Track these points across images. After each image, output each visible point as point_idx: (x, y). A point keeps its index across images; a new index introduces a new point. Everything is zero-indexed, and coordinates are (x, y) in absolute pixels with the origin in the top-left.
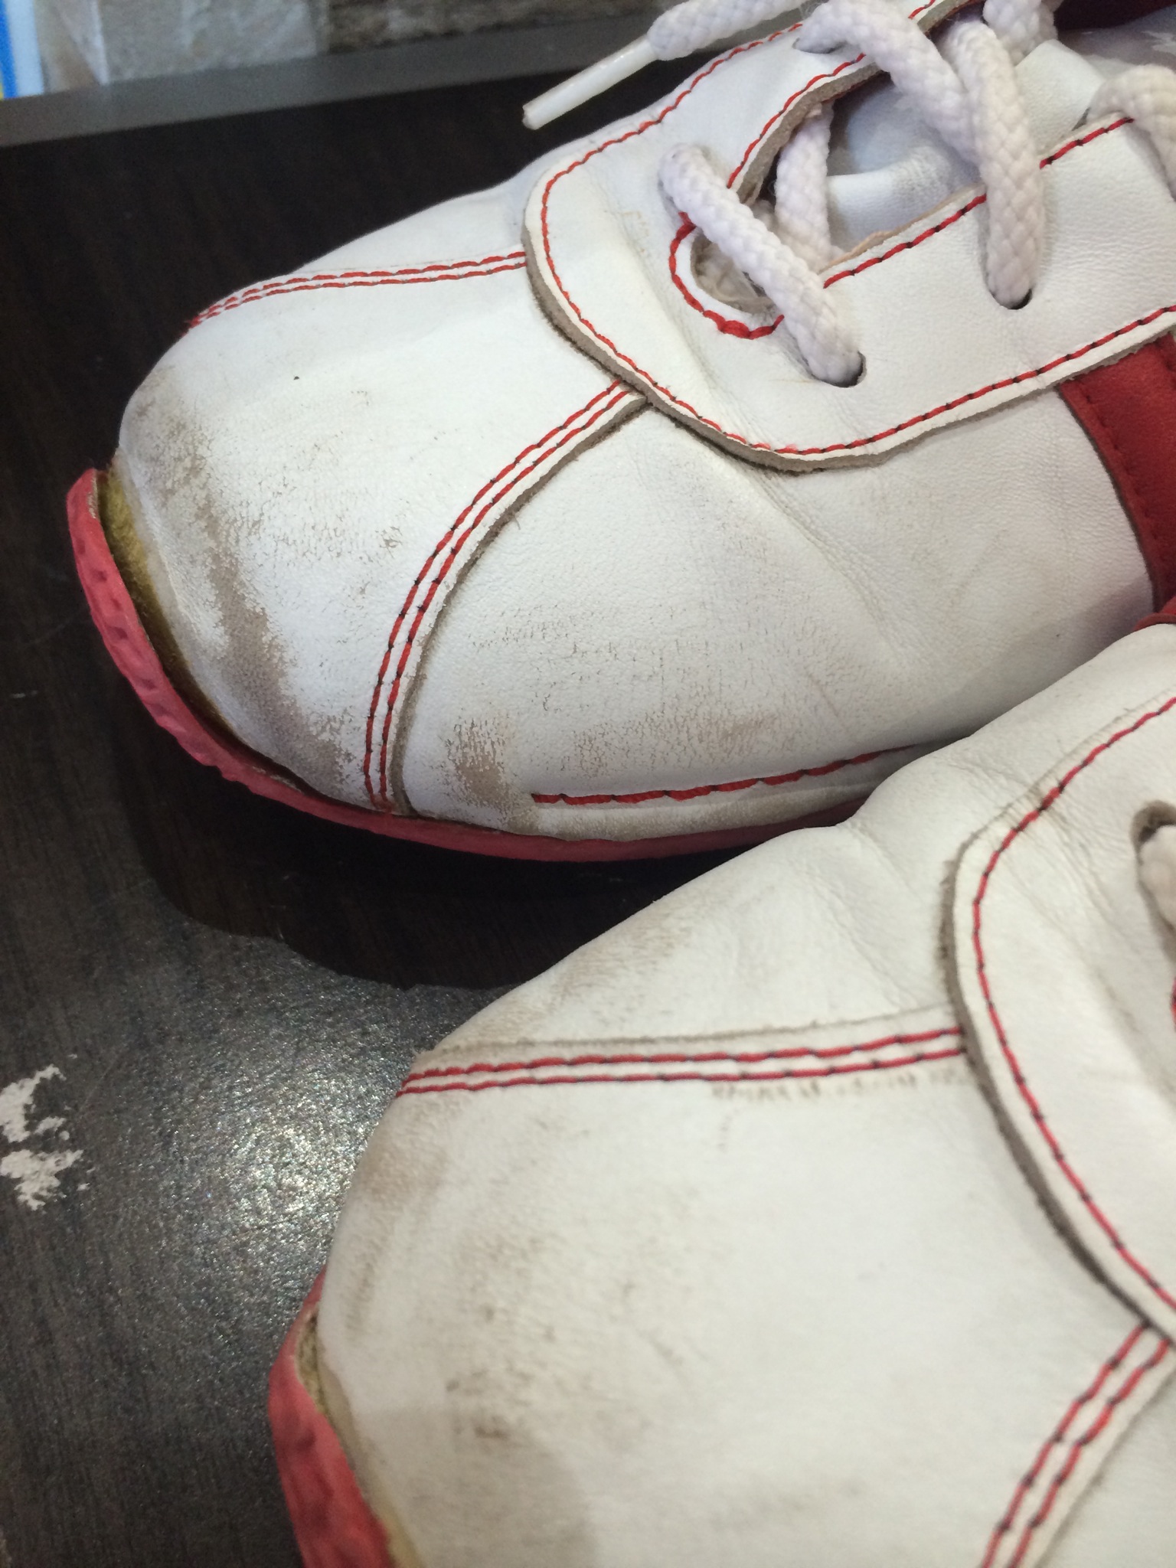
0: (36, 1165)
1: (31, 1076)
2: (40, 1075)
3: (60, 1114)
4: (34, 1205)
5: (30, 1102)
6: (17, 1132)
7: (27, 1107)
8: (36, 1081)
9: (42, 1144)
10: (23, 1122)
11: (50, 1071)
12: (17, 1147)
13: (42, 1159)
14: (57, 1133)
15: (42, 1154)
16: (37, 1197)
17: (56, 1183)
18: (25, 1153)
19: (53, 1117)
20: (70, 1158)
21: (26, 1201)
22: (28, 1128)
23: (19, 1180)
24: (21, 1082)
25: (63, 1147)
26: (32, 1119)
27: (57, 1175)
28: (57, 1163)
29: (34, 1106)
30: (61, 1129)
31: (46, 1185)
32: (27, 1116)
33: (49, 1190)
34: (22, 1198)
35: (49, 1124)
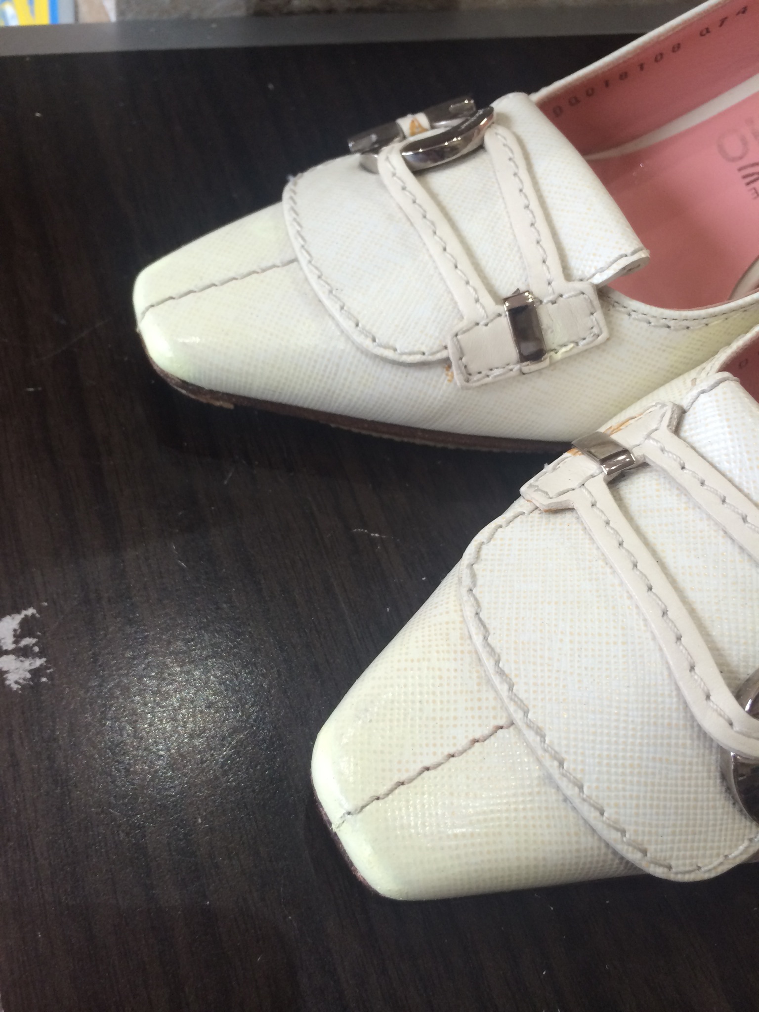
0: (19, 664)
1: (19, 613)
2: (24, 613)
3: (34, 637)
4: (15, 687)
5: (17, 627)
6: (9, 645)
7: (15, 630)
8: (22, 616)
9: (23, 653)
10: (12, 639)
11: (30, 611)
12: (7, 653)
13: (22, 661)
14: (32, 647)
15: (22, 658)
16: (16, 682)
17: (29, 676)
18: (12, 657)
19: (30, 638)
20: (38, 662)
21: (10, 685)
22: (15, 642)
23: (7, 672)
24: (12, 615)
25: (34, 655)
26: (18, 637)
27: (30, 671)
28: (30, 664)
29: (19, 631)
30: (34, 645)
31: (23, 676)
32: (15, 636)
33: (24, 679)
34: (7, 683)
35: (27, 641)
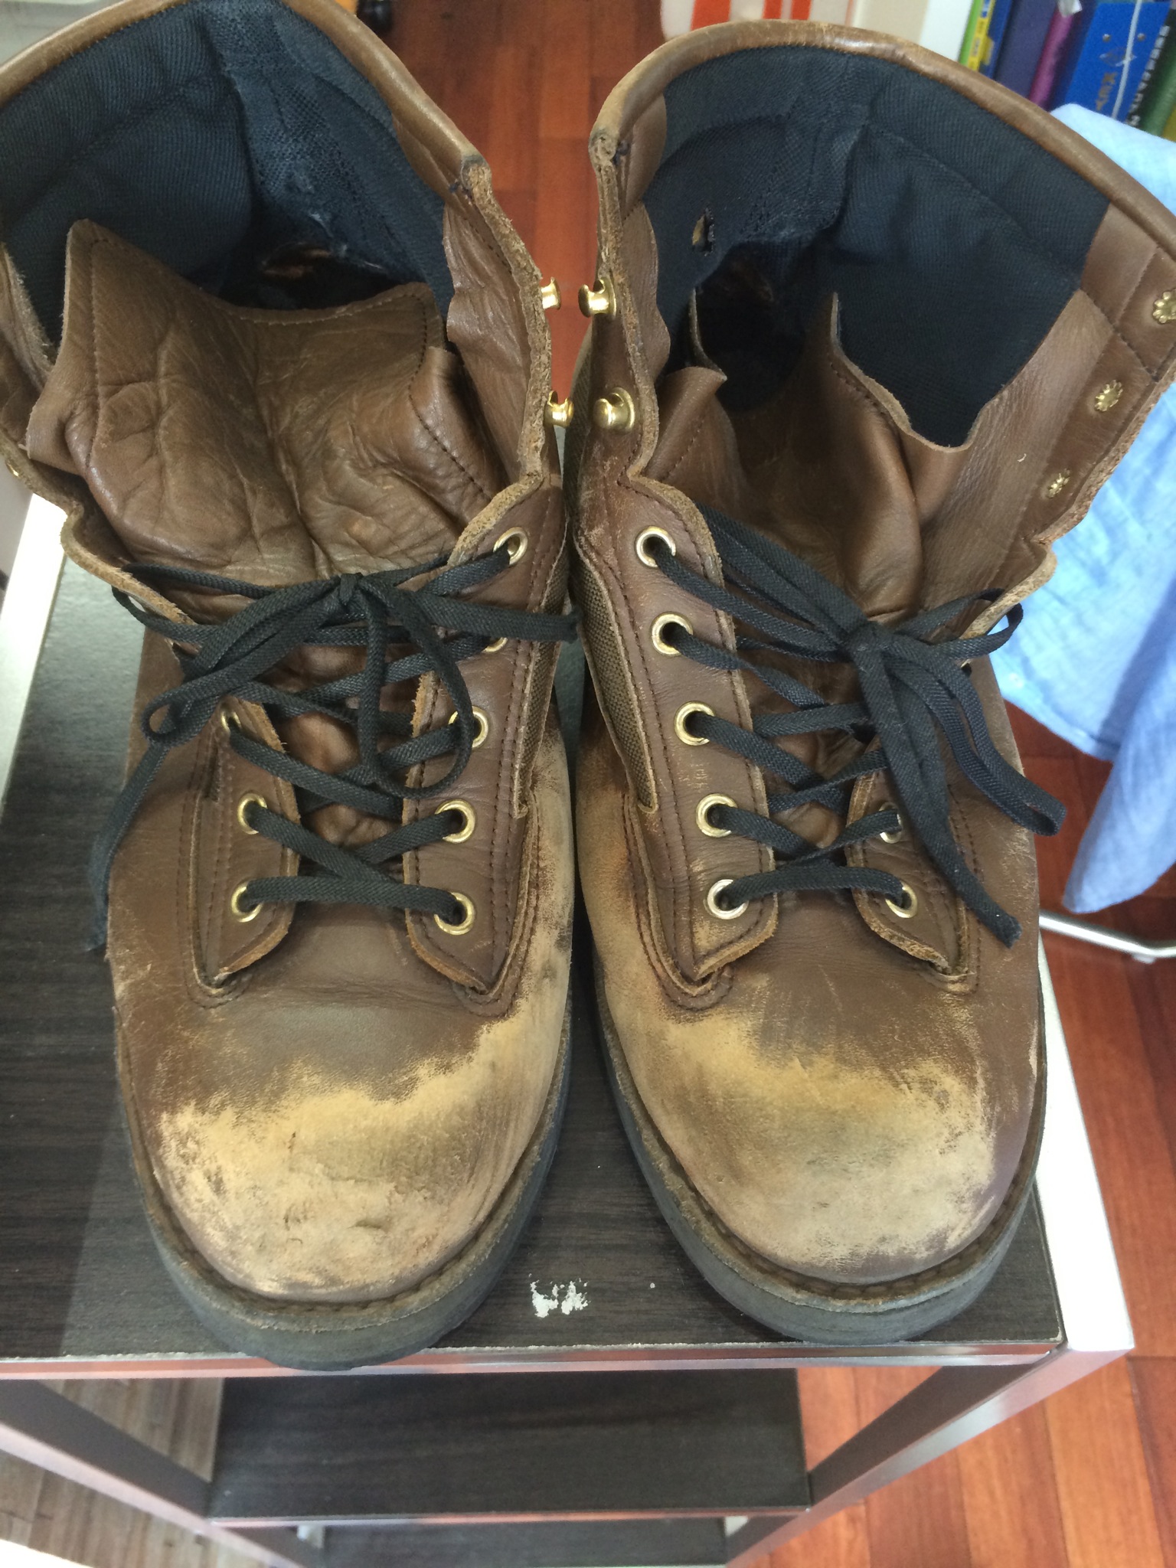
0: (570, 1300)
1: (532, 1292)
2: (533, 1290)
3: (553, 1287)
4: (586, 1304)
5: (543, 1296)
6: (554, 1304)
7: (545, 1298)
8: (535, 1292)
9: (562, 1295)
10: (551, 1300)
11: (533, 1286)
12: (559, 1306)
13: (569, 1298)
14: (560, 1290)
15: (567, 1297)
16: (583, 1303)
17: (580, 1294)
18: (564, 1303)
19: (553, 1290)
20: (572, 1286)
21: (583, 1307)
22: (553, 1300)
23: (574, 1308)
24: (533, 1296)
25: (566, 1288)
26: (550, 1297)
27: (577, 1293)
28: (573, 1293)
29: (545, 1295)
30: (559, 1287)
31: (580, 1299)
32: (549, 1299)
33: (583, 1298)
34: (581, 1309)
35: (555, 1291)
